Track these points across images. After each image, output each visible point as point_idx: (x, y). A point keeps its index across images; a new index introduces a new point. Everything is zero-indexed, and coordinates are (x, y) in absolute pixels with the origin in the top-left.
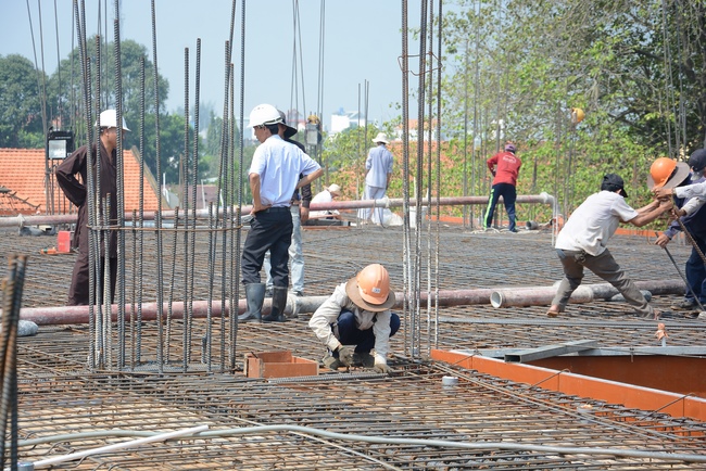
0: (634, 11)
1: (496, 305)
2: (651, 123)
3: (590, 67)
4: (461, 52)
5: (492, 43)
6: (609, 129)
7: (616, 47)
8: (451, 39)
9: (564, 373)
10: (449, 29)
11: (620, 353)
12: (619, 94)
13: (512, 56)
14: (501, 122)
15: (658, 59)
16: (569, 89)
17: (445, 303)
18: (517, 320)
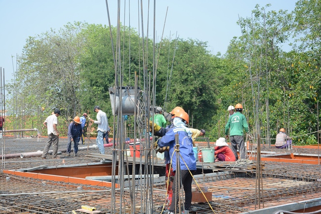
0: (56, 84)
1: (22, 157)
2: (62, 110)
3: (46, 97)
4: (12, 93)
5: (20, 91)
7: (52, 92)
8: (10, 90)
9: (39, 174)
11: (53, 168)
12: (54, 104)
13: (26, 94)
14: (23, 111)
15: (63, 96)
16: (41, 102)
17: (7, 158)
18: (27, 161)
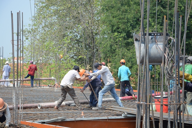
0: (75, 29)
1: (39, 108)
2: (80, 59)
3: (64, 44)
4: (30, 39)
5: (38, 37)
6: (69, 60)
7: (71, 39)
8: (27, 36)
9: (57, 126)
10: (26, 33)
11: (72, 120)
12: (72, 51)
13: (44, 40)
14: (41, 58)
15: (81, 42)
16: (59, 49)
17: (25, 108)
18: (45, 112)
